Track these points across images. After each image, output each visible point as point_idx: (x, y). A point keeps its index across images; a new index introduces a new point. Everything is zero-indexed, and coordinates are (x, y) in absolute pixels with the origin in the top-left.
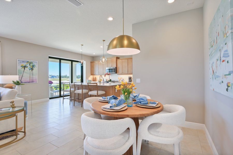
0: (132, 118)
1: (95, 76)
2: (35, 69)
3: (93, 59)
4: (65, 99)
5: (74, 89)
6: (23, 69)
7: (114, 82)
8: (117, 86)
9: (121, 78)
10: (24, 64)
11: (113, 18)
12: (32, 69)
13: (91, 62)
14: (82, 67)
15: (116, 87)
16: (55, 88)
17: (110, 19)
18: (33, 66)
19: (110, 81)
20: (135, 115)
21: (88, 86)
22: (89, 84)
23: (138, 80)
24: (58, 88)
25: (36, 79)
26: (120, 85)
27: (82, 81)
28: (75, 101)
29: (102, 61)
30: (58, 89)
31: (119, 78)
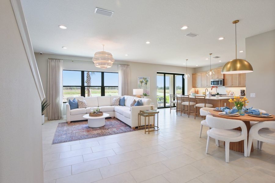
0: (244, 121)
1: (197, 89)
2: (148, 83)
3: (195, 71)
4: (172, 109)
5: (181, 101)
6: (141, 84)
7: (221, 96)
8: (230, 99)
9: (230, 91)
10: (142, 80)
11: (224, 38)
12: (146, 84)
13: (193, 74)
14: (183, 80)
15: (229, 101)
16: (159, 99)
17: (221, 39)
18: (147, 81)
19: (217, 95)
20: (247, 119)
21: (196, 98)
22: (196, 97)
23: (253, 95)
24: (162, 99)
25: (148, 92)
26: (233, 99)
27: (183, 93)
28: (182, 111)
29: (209, 75)
30: (163, 101)
31: (227, 91)
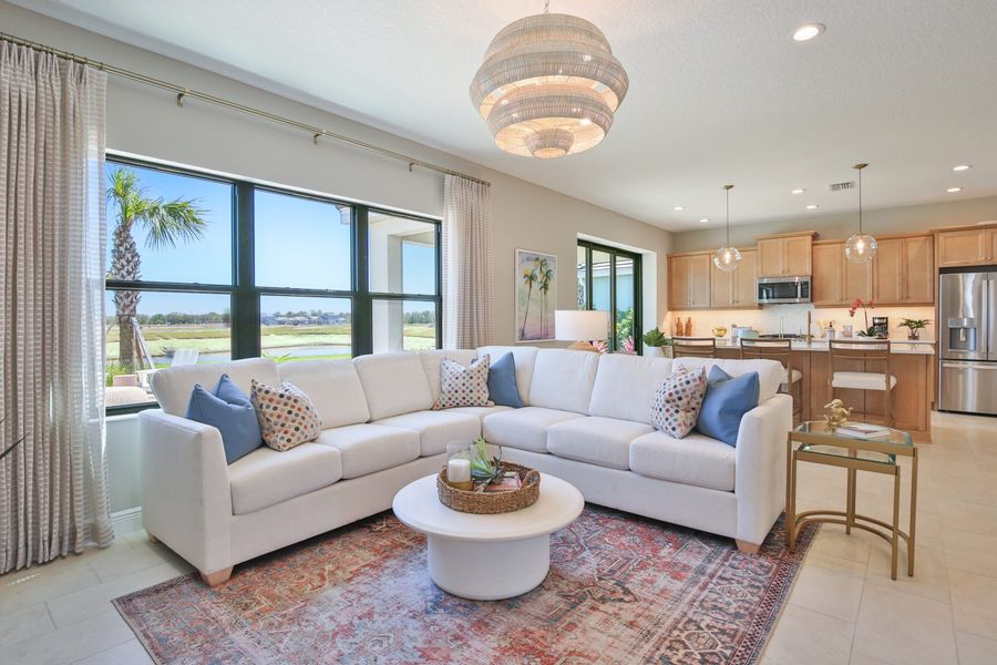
6: (528, 285)
10: (530, 267)
12: (545, 287)
13: (670, 258)
18: (547, 275)
